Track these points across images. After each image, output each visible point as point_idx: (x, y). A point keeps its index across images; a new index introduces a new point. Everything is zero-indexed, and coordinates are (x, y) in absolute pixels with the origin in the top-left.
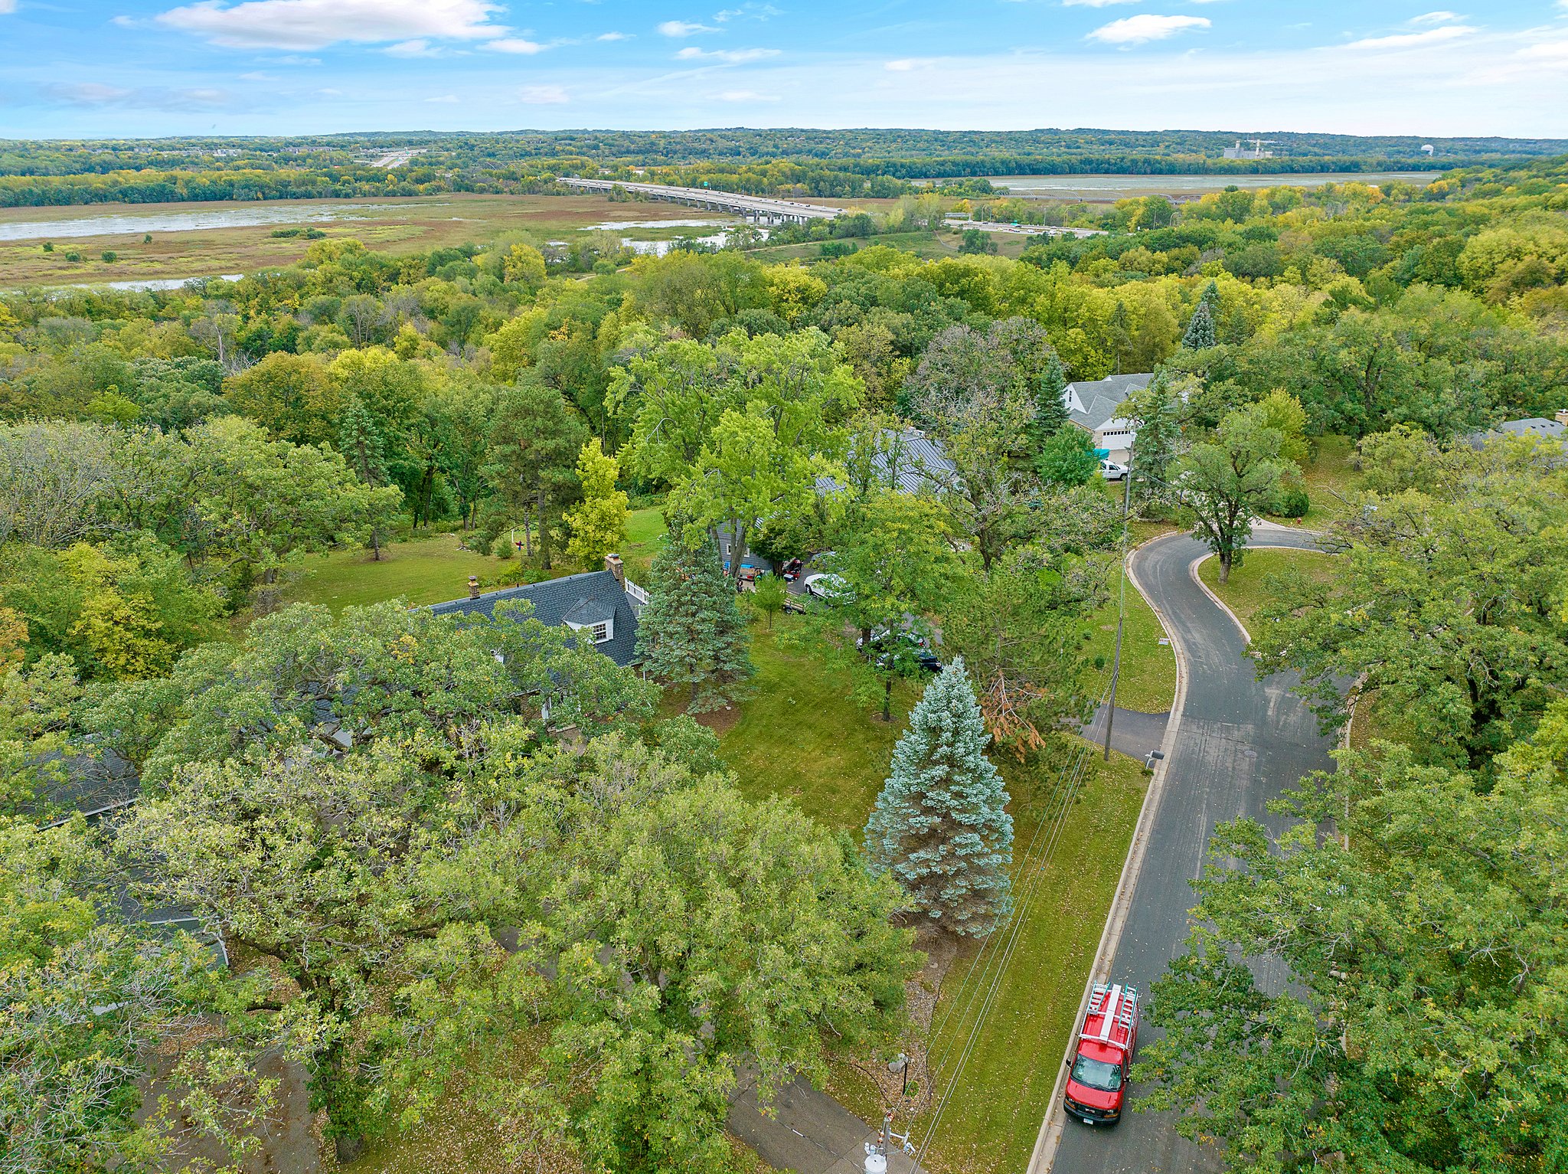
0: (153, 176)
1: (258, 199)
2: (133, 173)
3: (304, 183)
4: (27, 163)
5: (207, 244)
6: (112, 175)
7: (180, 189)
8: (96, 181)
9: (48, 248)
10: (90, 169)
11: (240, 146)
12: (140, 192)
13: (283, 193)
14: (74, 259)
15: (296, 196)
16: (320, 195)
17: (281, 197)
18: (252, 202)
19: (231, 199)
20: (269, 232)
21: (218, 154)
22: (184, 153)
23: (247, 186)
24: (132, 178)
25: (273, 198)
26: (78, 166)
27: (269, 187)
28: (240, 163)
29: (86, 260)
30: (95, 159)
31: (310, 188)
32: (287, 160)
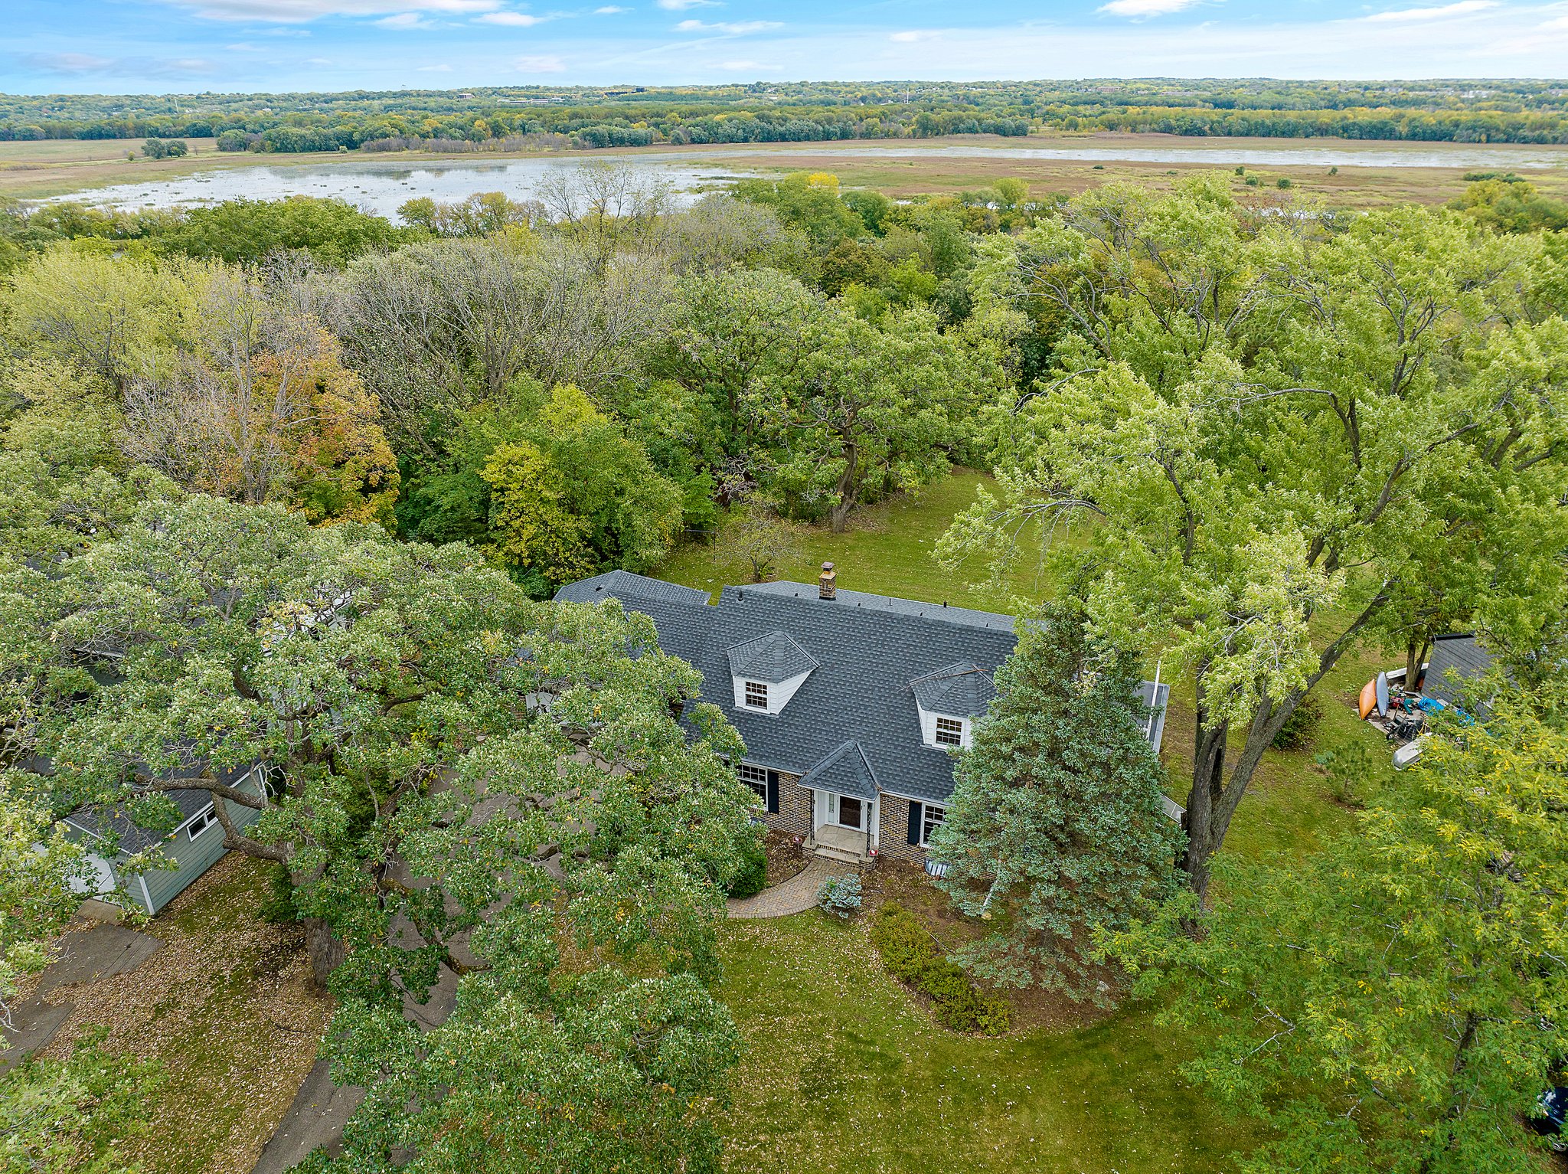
0: (1386, 113)
1: (1480, 141)
2: (1366, 110)
3: (1541, 127)
4: (1280, 99)
5: (1388, 180)
6: (1347, 112)
7: (1402, 128)
8: (1326, 116)
9: (1240, 172)
10: (1334, 106)
11: (1498, 87)
12: (1361, 128)
13: (1512, 136)
14: (1252, 183)
15: (1525, 141)
16: (1555, 140)
17: (1507, 141)
18: (1471, 145)
19: (1451, 140)
20: (1462, 174)
21: (1471, 95)
22: (1434, 93)
23: (1474, 128)
24: (1363, 115)
25: (1498, 141)
26: (1323, 103)
27: (1498, 130)
28: (1484, 104)
29: (1262, 185)
30: (1342, 97)
31: (1545, 132)
32: (1540, 103)
